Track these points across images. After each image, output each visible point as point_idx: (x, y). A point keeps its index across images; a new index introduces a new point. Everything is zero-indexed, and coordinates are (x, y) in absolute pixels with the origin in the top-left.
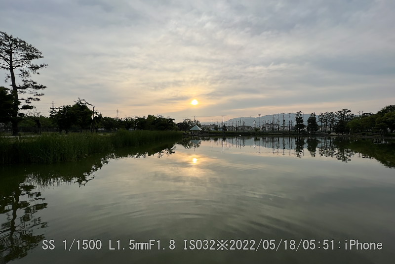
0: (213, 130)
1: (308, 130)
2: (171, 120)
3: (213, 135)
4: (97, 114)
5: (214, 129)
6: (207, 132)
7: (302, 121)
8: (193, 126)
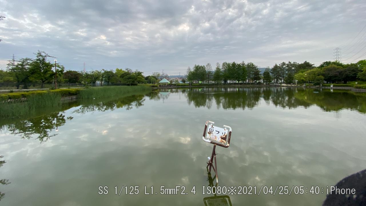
0: (181, 83)
1: (264, 82)
2: (139, 74)
3: (180, 87)
4: (60, 67)
5: (182, 81)
6: (175, 85)
7: (258, 74)
8: (161, 79)
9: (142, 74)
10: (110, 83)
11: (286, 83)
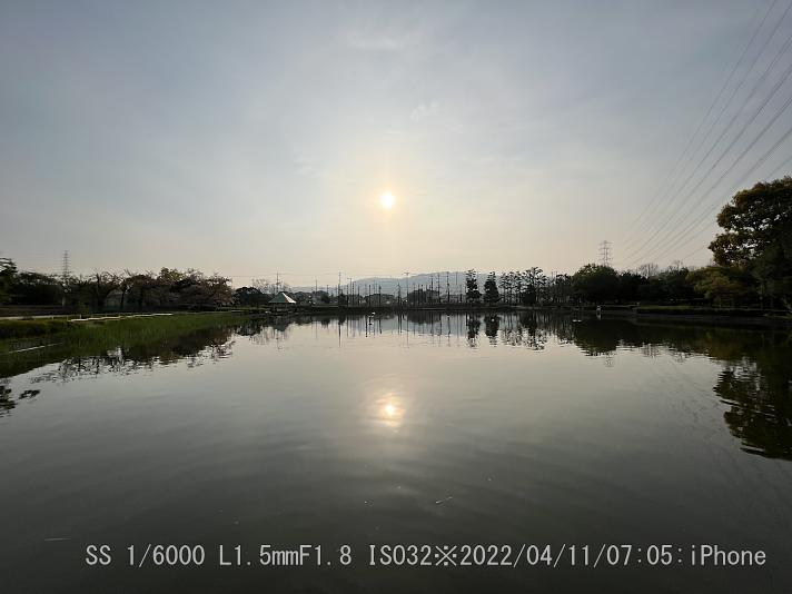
0: (319, 302)
1: (485, 301)
3: (317, 312)
5: (321, 300)
7: (476, 287)
9: (228, 284)
10: (144, 304)
11: (524, 305)
